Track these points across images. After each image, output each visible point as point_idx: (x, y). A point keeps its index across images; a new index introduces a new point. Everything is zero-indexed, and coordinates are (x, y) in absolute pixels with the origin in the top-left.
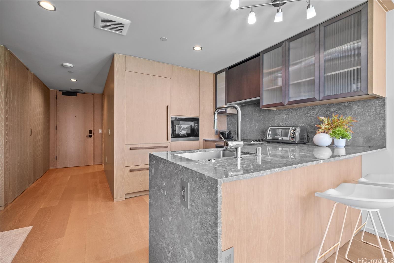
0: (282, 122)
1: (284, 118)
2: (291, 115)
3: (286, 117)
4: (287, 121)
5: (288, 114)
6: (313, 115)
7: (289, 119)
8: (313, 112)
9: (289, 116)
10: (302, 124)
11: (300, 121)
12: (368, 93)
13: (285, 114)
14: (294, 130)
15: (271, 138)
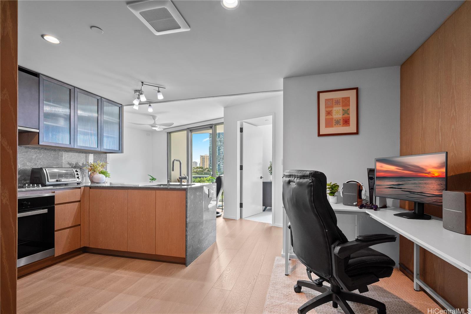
0: (30, 162)
1: (34, 157)
2: (43, 156)
3: (37, 157)
4: (38, 162)
5: (40, 153)
6: (67, 158)
7: (40, 160)
8: (67, 155)
9: (41, 157)
10: (56, 166)
11: (54, 162)
12: (122, 152)
13: (34, 153)
14: (77, 171)
15: (54, 180)
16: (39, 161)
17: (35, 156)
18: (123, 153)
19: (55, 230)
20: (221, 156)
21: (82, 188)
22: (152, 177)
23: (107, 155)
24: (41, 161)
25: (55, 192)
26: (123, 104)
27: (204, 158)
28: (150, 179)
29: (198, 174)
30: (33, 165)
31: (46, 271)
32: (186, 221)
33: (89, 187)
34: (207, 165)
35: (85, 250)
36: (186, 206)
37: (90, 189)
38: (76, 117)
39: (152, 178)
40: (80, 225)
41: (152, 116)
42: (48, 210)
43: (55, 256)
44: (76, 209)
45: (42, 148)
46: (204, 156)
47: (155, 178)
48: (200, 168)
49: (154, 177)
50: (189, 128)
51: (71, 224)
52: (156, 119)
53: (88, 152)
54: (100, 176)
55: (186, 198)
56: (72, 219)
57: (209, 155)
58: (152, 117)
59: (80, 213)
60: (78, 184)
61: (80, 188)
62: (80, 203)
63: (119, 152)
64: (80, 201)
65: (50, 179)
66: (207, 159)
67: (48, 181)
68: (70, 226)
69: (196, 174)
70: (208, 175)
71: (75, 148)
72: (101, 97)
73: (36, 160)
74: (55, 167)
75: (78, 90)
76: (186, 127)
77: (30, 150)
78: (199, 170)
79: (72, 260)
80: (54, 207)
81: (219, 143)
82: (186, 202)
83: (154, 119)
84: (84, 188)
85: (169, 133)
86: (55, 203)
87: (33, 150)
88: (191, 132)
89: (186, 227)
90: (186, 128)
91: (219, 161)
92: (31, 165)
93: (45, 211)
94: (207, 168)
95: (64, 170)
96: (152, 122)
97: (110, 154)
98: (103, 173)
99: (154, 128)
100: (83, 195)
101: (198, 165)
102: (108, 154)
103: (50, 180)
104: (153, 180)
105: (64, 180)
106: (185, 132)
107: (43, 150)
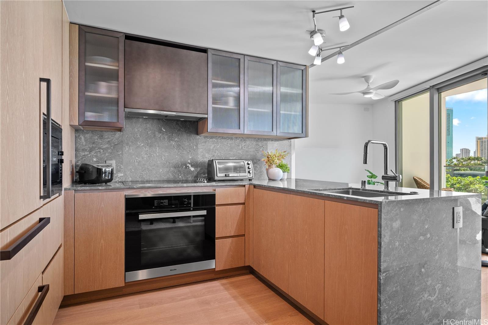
1: (212, 148)
2: (221, 146)
3: (214, 147)
4: (215, 153)
5: (217, 143)
6: (244, 147)
8: (245, 144)
9: (218, 147)
10: (233, 157)
11: (231, 153)
12: (306, 136)
13: (212, 143)
14: (248, 164)
15: (223, 175)
16: (217, 152)
17: (213, 146)
18: (308, 137)
19: (216, 237)
21: (247, 187)
22: (370, 173)
23: (291, 142)
24: (219, 152)
25: (216, 189)
26: (307, 65)
28: (367, 176)
29: (471, 170)
30: (211, 156)
31: (206, 286)
32: (379, 278)
33: (253, 186)
35: (249, 270)
36: (379, 244)
37: (254, 189)
38: (246, 94)
39: (370, 175)
40: (244, 235)
41: (363, 77)
42: (207, 211)
43: (216, 270)
44: (240, 213)
45: (220, 137)
47: (376, 175)
49: (374, 174)
50: (433, 86)
51: (233, 232)
52: (371, 81)
53: (267, 139)
54: (276, 171)
55: (379, 226)
56: (235, 226)
58: (363, 79)
59: (244, 218)
60: (249, 180)
61: (244, 186)
62: (244, 205)
63: (302, 135)
64: (244, 204)
65: (219, 173)
67: (217, 176)
68: (232, 235)
69: (467, 170)
71: (245, 133)
72: (277, 61)
73: (214, 150)
74: (232, 159)
75: (249, 58)
76: (427, 85)
77: (208, 139)
78: (473, 162)
79: (233, 280)
80: (215, 208)
82: (380, 236)
83: (367, 82)
84: (249, 186)
85: (398, 102)
86: (216, 204)
87: (211, 140)
88: (439, 93)
89: (379, 291)
90: (429, 87)
92: (209, 157)
93: (204, 212)
95: (235, 162)
96: (364, 87)
97: (296, 140)
98: (281, 166)
99: (367, 96)
100: (248, 195)
102: (292, 140)
103: (219, 175)
104: (372, 178)
105: (232, 175)
106: (427, 95)
107: (220, 139)
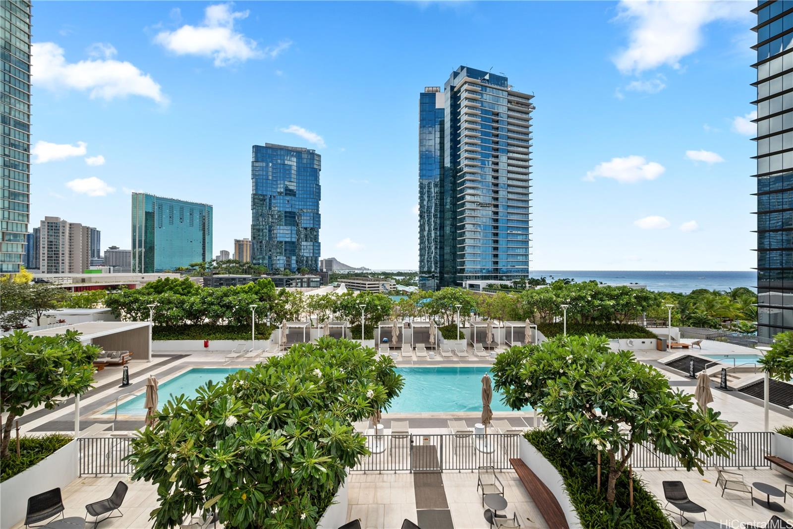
20: (274, 241)
27: (242, 245)
29: (230, 273)
34: (247, 258)
46: (243, 241)
48: (233, 262)
57: (250, 240)
66: (247, 246)
69: (226, 274)
70: (249, 274)
78: (231, 265)
81: (270, 220)
91: (270, 251)
94: (247, 263)
101: (231, 257)
